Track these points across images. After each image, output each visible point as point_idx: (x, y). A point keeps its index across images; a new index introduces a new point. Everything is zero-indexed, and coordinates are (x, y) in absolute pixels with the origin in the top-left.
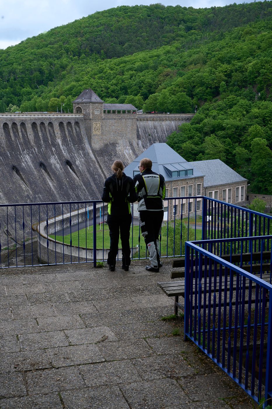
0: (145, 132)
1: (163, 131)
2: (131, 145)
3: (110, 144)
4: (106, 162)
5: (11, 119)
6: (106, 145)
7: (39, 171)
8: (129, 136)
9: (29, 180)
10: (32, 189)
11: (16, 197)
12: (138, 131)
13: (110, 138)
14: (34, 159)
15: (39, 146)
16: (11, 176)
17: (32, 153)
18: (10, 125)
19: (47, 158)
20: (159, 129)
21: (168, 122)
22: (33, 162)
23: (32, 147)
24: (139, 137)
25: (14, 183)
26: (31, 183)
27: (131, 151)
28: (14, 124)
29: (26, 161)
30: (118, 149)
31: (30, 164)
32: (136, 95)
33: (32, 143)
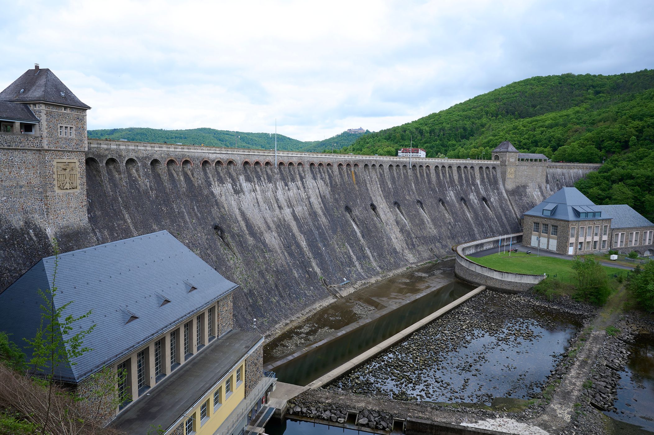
0: (554, 177)
1: (570, 177)
2: (540, 188)
3: (522, 186)
4: (517, 200)
5: (442, 163)
6: (518, 187)
7: (460, 204)
8: (539, 180)
9: (451, 211)
10: (454, 218)
11: (440, 223)
12: (547, 177)
13: (522, 181)
14: (457, 195)
15: (462, 185)
16: (438, 207)
17: (456, 190)
18: (440, 168)
19: (467, 194)
20: (567, 176)
21: (575, 170)
22: (456, 197)
23: (456, 185)
24: (547, 182)
25: (439, 212)
26: (453, 213)
27: (539, 193)
28: (443, 167)
29: (450, 196)
30: (528, 190)
31: (454, 198)
32: (546, 147)
33: (456, 182)
